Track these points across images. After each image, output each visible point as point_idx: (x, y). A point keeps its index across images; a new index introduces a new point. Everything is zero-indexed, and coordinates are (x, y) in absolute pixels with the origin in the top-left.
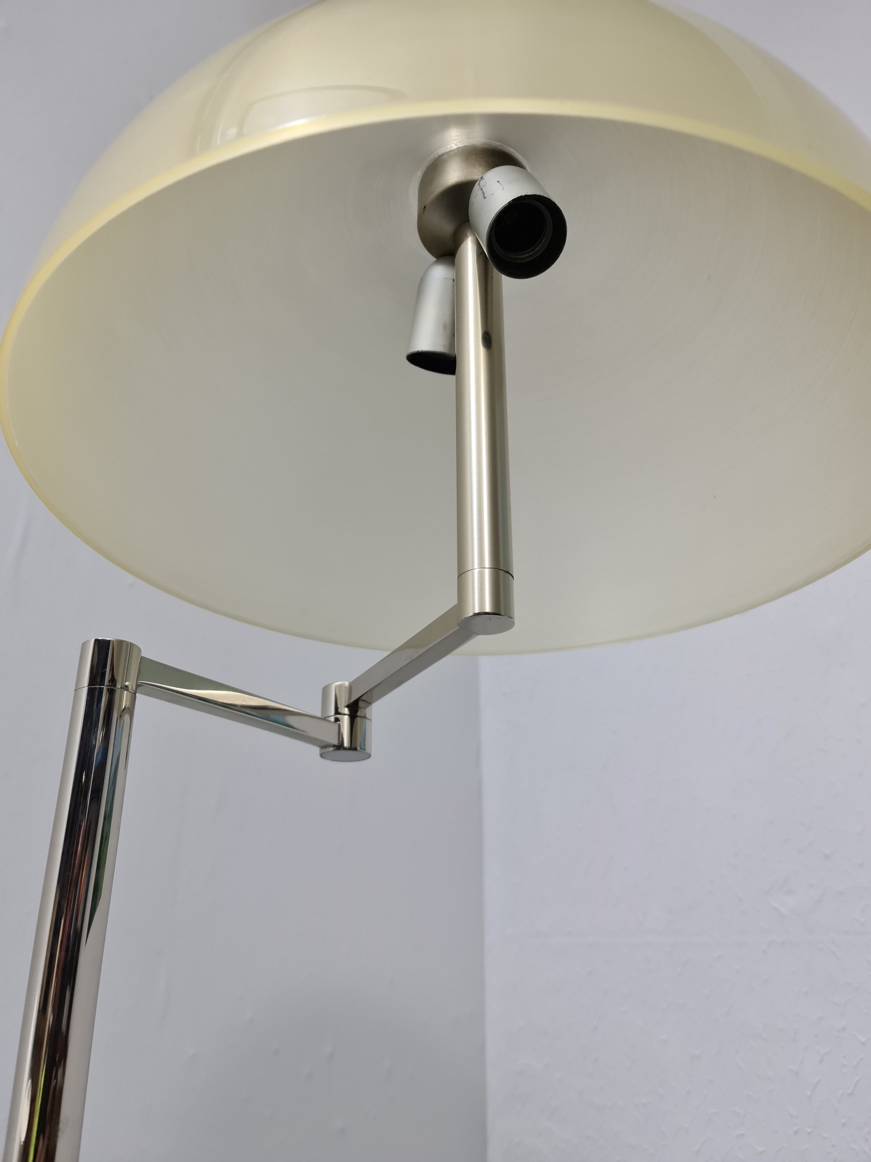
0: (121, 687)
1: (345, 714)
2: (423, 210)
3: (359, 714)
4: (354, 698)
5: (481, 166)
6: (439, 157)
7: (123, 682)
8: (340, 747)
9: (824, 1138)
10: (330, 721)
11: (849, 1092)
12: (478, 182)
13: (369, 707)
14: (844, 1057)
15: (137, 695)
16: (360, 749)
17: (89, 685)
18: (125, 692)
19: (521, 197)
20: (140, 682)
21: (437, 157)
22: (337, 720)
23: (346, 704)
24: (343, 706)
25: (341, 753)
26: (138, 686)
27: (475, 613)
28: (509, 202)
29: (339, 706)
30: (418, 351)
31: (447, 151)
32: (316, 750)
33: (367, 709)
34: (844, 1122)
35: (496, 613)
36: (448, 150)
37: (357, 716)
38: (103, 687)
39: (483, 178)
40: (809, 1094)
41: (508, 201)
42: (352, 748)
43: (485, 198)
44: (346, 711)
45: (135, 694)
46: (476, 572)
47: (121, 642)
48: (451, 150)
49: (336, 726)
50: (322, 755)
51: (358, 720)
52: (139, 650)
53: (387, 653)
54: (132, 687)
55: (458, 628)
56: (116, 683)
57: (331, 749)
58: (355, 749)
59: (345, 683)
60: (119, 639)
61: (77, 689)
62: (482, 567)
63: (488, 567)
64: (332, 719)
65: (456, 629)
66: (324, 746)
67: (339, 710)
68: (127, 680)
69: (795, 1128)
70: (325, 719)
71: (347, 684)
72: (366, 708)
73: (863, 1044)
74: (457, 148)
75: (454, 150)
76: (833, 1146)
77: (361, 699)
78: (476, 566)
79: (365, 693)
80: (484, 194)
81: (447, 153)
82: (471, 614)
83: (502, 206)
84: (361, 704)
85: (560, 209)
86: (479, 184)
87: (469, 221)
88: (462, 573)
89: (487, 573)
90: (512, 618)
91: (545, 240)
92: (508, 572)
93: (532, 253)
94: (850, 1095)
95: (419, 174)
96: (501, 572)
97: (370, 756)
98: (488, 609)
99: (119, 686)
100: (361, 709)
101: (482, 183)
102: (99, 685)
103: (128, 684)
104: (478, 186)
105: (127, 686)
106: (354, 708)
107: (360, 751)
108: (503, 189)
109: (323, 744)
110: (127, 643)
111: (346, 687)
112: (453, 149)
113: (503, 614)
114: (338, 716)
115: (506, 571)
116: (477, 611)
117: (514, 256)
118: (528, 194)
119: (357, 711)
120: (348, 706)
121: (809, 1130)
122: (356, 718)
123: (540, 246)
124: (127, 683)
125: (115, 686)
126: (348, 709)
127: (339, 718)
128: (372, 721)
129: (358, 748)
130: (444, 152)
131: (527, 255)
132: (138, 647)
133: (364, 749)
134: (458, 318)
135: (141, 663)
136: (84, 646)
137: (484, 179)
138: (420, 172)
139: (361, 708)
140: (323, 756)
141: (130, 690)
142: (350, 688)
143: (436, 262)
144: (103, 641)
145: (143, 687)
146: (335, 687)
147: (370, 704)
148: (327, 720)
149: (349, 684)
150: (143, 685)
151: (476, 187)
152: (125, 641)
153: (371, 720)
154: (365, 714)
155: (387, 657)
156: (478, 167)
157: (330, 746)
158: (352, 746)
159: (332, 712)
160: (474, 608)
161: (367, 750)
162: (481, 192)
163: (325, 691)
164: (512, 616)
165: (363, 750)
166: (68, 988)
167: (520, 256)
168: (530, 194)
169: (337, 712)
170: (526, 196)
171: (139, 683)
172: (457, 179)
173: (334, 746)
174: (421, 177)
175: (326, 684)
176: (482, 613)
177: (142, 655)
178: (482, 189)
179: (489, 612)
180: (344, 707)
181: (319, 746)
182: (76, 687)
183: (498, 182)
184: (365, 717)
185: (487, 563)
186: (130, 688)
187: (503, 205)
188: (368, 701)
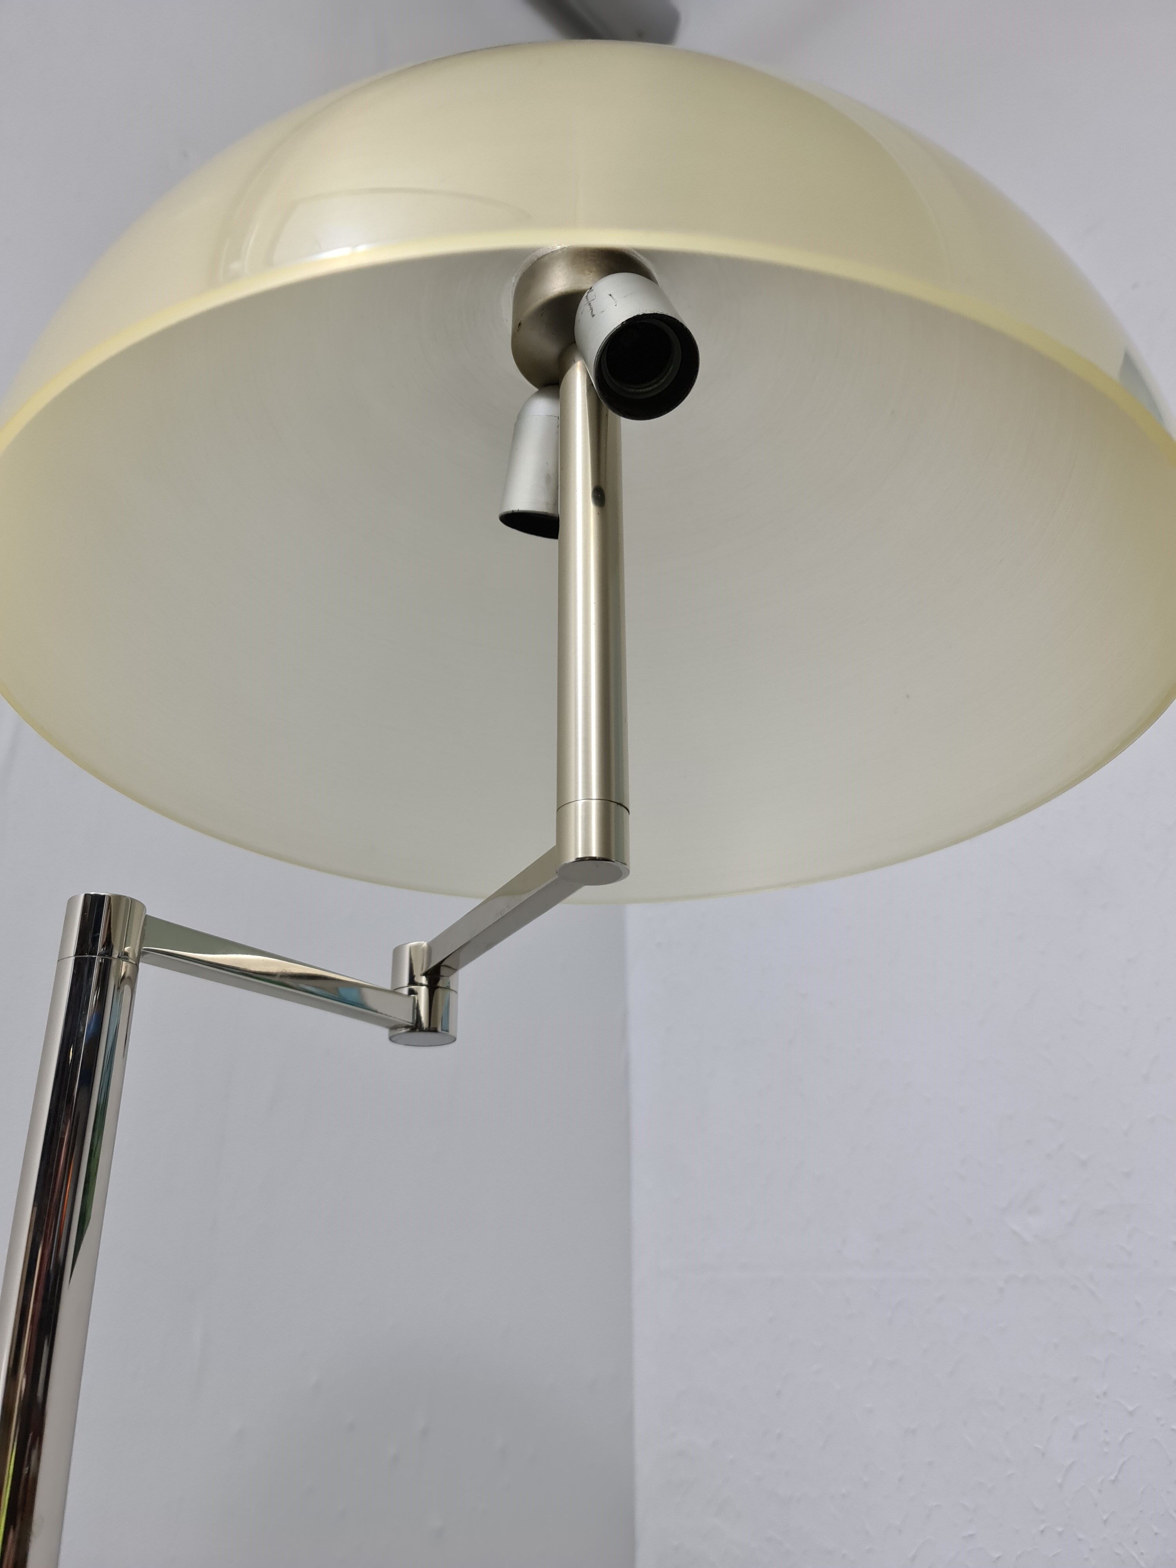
0: (118, 957)
1: (422, 985)
2: (518, 326)
3: (440, 984)
4: (434, 963)
5: (591, 272)
6: (538, 259)
7: (121, 948)
8: (416, 1026)
9: (1080, 1540)
10: (401, 994)
11: (1112, 1478)
12: (586, 294)
13: (455, 975)
14: (1106, 1431)
15: (141, 964)
16: (442, 1030)
17: (76, 955)
18: (124, 962)
19: (638, 316)
20: (144, 949)
21: (536, 259)
22: (411, 992)
23: (424, 971)
24: (419, 974)
25: (417, 1035)
26: (141, 953)
27: (578, 859)
28: (623, 323)
29: (415, 973)
30: (513, 511)
31: (548, 252)
32: (385, 1032)
33: (450, 978)
34: (1105, 1518)
35: (604, 859)
36: (550, 251)
37: (438, 987)
38: (94, 956)
39: (592, 289)
40: (1059, 1480)
41: (621, 322)
42: (432, 1029)
43: (593, 316)
44: (424, 980)
45: (137, 965)
46: (580, 803)
47: (119, 898)
48: (553, 250)
49: (410, 1000)
50: (391, 1039)
51: (440, 993)
52: (143, 907)
53: (479, 902)
54: (134, 954)
55: (557, 877)
56: (112, 948)
57: (404, 1030)
58: (435, 1031)
59: (423, 944)
60: (116, 893)
61: (61, 960)
62: (588, 798)
63: (595, 798)
64: (405, 991)
65: (554, 879)
66: (394, 1028)
67: (416, 979)
68: (127, 944)
69: (1042, 1527)
70: (395, 991)
71: (425, 944)
72: (450, 976)
73: (1131, 1413)
74: (562, 249)
75: (557, 251)
76: (1091, 1550)
77: (443, 964)
78: (580, 796)
79: (450, 955)
80: (592, 311)
81: (548, 254)
82: (573, 860)
83: (613, 329)
84: (443, 971)
85: (689, 331)
86: (587, 296)
87: (575, 342)
88: (562, 806)
89: (594, 806)
90: (625, 864)
91: (672, 370)
92: (621, 805)
93: (656, 386)
94: (1113, 1482)
95: (514, 281)
96: (613, 805)
97: (455, 1040)
98: (594, 853)
99: (116, 954)
100: (444, 978)
101: (591, 295)
102: (90, 954)
103: (129, 950)
104: (585, 300)
105: (126, 954)
106: (434, 976)
107: (442, 1033)
108: (616, 305)
109: (392, 1025)
110: (127, 899)
111: (423, 949)
112: (555, 249)
113: (614, 860)
114: (413, 987)
115: (618, 804)
116: (580, 856)
117: (633, 390)
118: (646, 313)
119: (437, 980)
120: (425, 974)
121: (1060, 1529)
122: (437, 990)
123: (665, 378)
124: (126, 949)
125: (111, 955)
126: (426, 977)
127: (415, 989)
128: (459, 992)
129: (439, 1029)
130: (544, 254)
131: (650, 388)
132: (142, 904)
133: (447, 1031)
134: (562, 469)
135: (145, 924)
136: (71, 902)
137: (594, 290)
138: (514, 278)
139: (443, 976)
140: (394, 1039)
141: (130, 960)
142: (430, 950)
143: (537, 393)
144: (96, 896)
145: (148, 955)
146: (410, 948)
147: (455, 970)
148: (396, 992)
149: (428, 944)
150: (149, 953)
151: (584, 301)
152: (125, 896)
153: (456, 992)
154: (449, 983)
155: (478, 907)
156: (587, 272)
157: (402, 1027)
158: (432, 1026)
159: (406, 980)
160: (576, 853)
161: (451, 1032)
162: (589, 308)
163: (397, 953)
164: (626, 861)
165: (447, 1033)
166: (46, 1342)
167: (640, 390)
168: (650, 313)
169: (412, 981)
170: (644, 315)
171: (142, 950)
172: (560, 289)
173: (407, 1027)
174: (515, 285)
175: (398, 945)
176: (587, 859)
177: (147, 914)
178: (590, 304)
179: (595, 858)
180: (421, 975)
181: (387, 1027)
182: (59, 956)
183: (610, 295)
184: (448, 988)
185: (595, 793)
186: (131, 955)
187: (615, 327)
188: (453, 967)
